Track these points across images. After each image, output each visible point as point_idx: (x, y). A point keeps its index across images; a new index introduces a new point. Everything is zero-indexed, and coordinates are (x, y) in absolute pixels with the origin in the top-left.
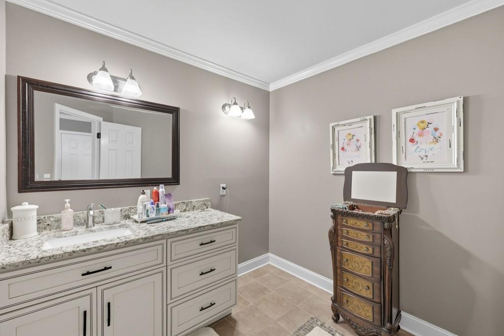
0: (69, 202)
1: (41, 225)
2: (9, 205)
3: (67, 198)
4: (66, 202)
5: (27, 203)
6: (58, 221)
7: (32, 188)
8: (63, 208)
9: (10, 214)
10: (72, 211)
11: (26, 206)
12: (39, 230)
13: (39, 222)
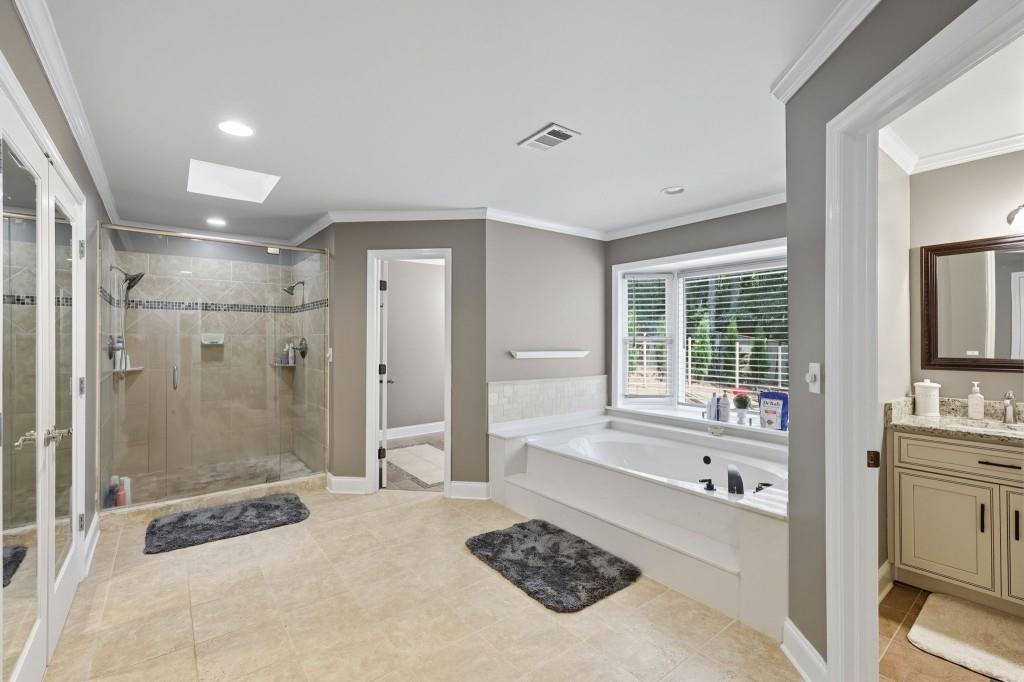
0: (978, 386)
1: (944, 408)
2: (913, 381)
3: (976, 380)
4: (974, 385)
5: (929, 381)
6: (965, 407)
7: (934, 365)
8: (971, 392)
9: (913, 389)
10: (982, 397)
11: (927, 383)
12: (942, 412)
13: (942, 403)
